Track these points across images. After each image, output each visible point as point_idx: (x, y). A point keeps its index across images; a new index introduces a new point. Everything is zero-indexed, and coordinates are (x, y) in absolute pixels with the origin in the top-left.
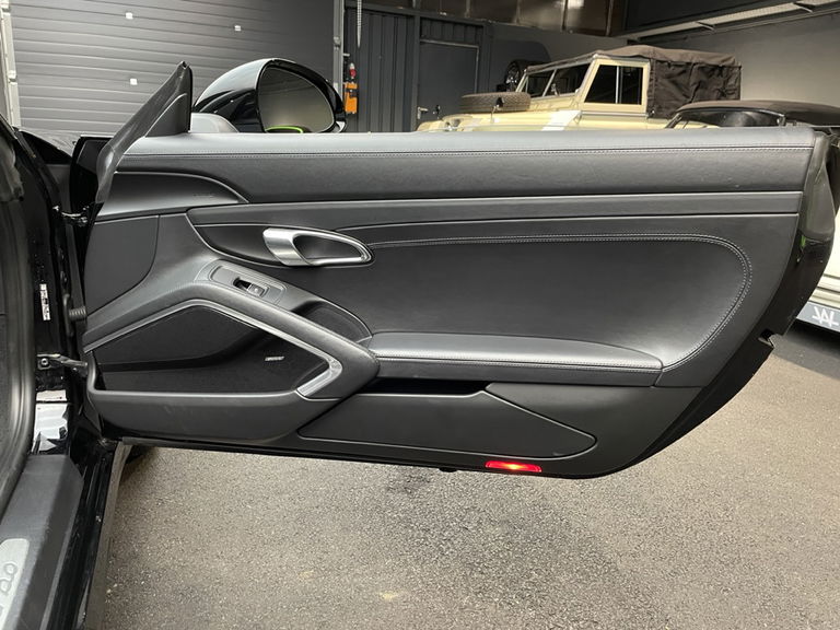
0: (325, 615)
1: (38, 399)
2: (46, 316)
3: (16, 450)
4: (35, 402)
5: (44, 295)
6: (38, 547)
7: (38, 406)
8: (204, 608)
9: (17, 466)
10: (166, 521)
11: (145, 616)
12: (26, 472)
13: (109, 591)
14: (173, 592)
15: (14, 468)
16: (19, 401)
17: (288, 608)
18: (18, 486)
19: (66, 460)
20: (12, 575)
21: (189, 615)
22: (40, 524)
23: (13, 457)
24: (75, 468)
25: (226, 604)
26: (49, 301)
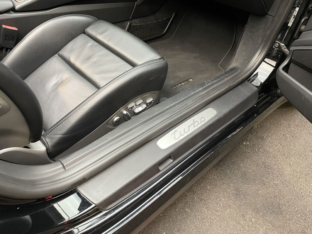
0: (309, 230)
1: (265, 60)
2: (290, 25)
3: (242, 76)
4: (263, 60)
5: (295, 13)
6: (217, 118)
7: (263, 63)
8: (267, 178)
9: (237, 83)
10: (284, 135)
11: (247, 162)
12: (239, 87)
13: (245, 143)
14: (263, 163)
15: (235, 83)
16: (257, 57)
17: (297, 211)
18: (232, 91)
19: (257, 91)
20: (202, 122)
21: (260, 176)
22: (226, 110)
23: (239, 78)
24: (257, 96)
25: (276, 185)
26: (296, 18)
